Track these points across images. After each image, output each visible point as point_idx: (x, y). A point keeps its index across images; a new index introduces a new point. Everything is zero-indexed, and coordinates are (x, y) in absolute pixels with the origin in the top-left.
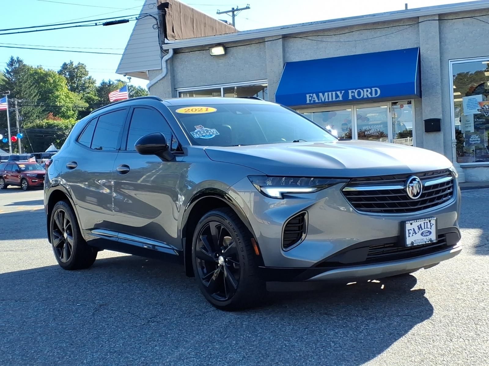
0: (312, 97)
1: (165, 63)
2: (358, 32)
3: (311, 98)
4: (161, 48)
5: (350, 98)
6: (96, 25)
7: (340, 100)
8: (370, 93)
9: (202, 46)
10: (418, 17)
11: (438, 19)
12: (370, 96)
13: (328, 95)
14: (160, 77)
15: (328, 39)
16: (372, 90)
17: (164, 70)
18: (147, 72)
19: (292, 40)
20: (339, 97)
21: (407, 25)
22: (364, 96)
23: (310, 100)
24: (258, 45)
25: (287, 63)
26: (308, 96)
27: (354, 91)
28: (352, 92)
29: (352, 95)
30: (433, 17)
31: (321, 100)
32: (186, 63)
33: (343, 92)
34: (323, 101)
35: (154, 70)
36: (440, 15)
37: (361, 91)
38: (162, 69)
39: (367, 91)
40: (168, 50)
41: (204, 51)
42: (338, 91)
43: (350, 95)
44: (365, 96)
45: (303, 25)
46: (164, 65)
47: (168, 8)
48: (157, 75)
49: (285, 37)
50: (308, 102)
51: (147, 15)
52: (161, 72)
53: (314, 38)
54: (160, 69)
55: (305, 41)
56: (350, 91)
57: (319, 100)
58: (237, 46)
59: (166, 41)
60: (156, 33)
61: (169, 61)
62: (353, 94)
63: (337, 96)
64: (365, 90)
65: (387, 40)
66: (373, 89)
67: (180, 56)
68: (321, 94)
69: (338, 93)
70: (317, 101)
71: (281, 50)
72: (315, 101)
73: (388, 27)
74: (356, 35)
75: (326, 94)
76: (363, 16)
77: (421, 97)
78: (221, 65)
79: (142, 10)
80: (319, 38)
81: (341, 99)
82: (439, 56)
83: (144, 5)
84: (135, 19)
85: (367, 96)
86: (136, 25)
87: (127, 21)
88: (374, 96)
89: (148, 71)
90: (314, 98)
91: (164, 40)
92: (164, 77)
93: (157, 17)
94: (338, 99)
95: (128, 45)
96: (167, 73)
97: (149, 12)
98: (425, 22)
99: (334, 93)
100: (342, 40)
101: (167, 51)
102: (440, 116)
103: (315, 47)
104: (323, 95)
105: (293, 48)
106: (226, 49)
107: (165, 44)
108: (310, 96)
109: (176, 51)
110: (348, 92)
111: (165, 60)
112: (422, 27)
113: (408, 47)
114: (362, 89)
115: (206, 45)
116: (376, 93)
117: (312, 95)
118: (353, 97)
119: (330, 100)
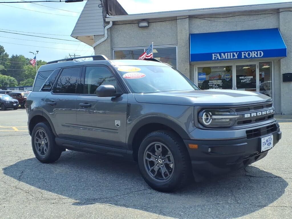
1: (107, 30)
2: (238, 17)
3: (215, 56)
4: (104, 20)
5: (243, 57)
6: (60, 1)
7: (236, 59)
8: (256, 54)
9: (133, 21)
10: (278, 9)
12: (256, 56)
13: (228, 54)
14: (103, 40)
15: (218, 20)
16: (257, 53)
17: (106, 36)
19: (194, 19)
20: (235, 56)
21: (270, 14)
22: (252, 56)
23: (215, 58)
24: (170, 22)
25: (191, 34)
26: (213, 55)
27: (246, 52)
28: (244, 53)
29: (244, 55)
30: (289, 9)
32: (120, 32)
33: (238, 53)
34: (224, 58)
35: (98, 35)
37: (251, 53)
39: (255, 53)
40: (109, 22)
41: (133, 24)
42: (234, 52)
46: (106, 32)
48: (100, 39)
49: (190, 17)
50: (213, 59)
52: (103, 36)
53: (209, 19)
54: (103, 35)
56: (243, 53)
57: (221, 58)
58: (156, 22)
59: (108, 16)
60: (100, 10)
61: (109, 29)
63: (234, 56)
64: (253, 52)
65: (257, 22)
66: (259, 52)
67: (116, 26)
68: (222, 54)
69: (235, 53)
70: (220, 58)
71: (188, 25)
72: (219, 58)
73: (258, 15)
74: (236, 19)
75: (226, 54)
78: (145, 34)
80: (212, 19)
81: (236, 57)
85: (254, 56)
86: (86, 4)
88: (259, 56)
89: (94, 35)
90: (218, 57)
91: (106, 15)
92: (105, 40)
94: (234, 58)
96: (108, 38)
98: (284, 12)
99: (232, 54)
100: (227, 21)
103: (209, 25)
104: (224, 55)
105: (194, 25)
106: (149, 23)
107: (106, 18)
108: (215, 55)
109: (114, 23)
110: (242, 53)
111: (107, 28)
112: (281, 15)
113: (271, 28)
114: (251, 51)
115: (136, 20)
116: (260, 54)
117: (216, 54)
118: (245, 56)
119: (229, 58)
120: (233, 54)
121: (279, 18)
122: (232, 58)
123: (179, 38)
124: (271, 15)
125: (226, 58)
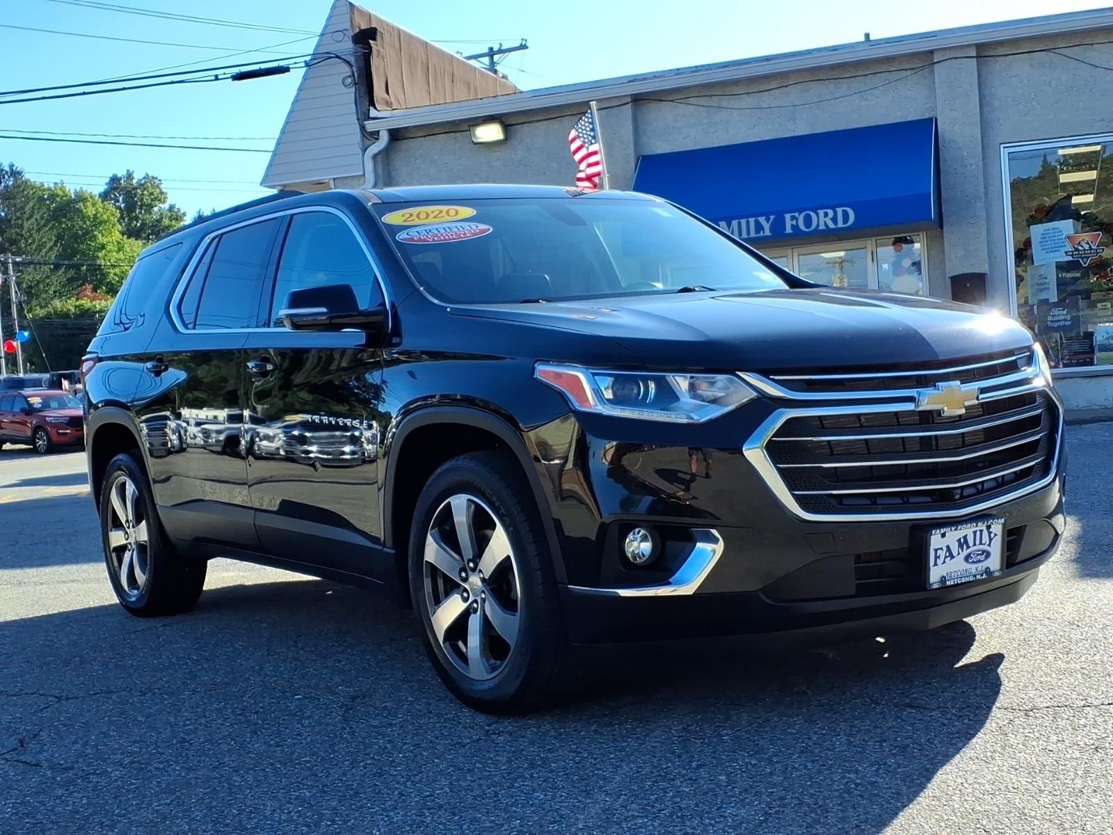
1: (371, 160)
2: (798, 87)
4: (363, 128)
5: (789, 230)
6: (217, 78)
7: (767, 237)
8: (832, 219)
9: (453, 123)
10: (932, 52)
11: (975, 55)
12: (831, 225)
13: (740, 224)
15: (735, 103)
16: (835, 213)
17: (370, 176)
18: (332, 182)
19: (653, 106)
20: (763, 229)
21: (906, 70)
22: (818, 225)
25: (643, 156)
27: (797, 214)
28: (793, 218)
29: (792, 225)
30: (966, 50)
32: (418, 162)
33: (772, 217)
35: (346, 177)
36: (980, 47)
37: (812, 214)
38: (364, 175)
39: (826, 215)
40: (378, 132)
41: (458, 134)
42: (761, 215)
43: (789, 223)
44: (822, 227)
45: (678, 72)
46: (369, 166)
47: (374, 39)
49: (638, 100)
51: (329, 56)
52: (362, 181)
53: (702, 101)
54: (361, 176)
55: (682, 109)
56: (788, 217)
58: (530, 122)
59: (373, 113)
60: (349, 94)
61: (379, 157)
63: (759, 227)
64: (821, 212)
65: (864, 103)
66: (839, 210)
67: (404, 145)
68: (723, 224)
69: (762, 220)
71: (631, 127)
73: (866, 75)
74: (794, 94)
75: (735, 223)
76: (809, 52)
77: (942, 227)
78: (496, 163)
79: (318, 45)
80: (714, 101)
81: (767, 232)
82: (979, 135)
83: (322, 35)
84: (303, 64)
85: (826, 225)
86: (305, 78)
87: (285, 70)
88: (840, 224)
89: (334, 179)
91: (369, 110)
93: (352, 59)
94: (761, 234)
95: (287, 122)
96: (376, 184)
97: (334, 48)
98: (947, 62)
99: (752, 220)
100: (764, 105)
101: (375, 135)
102: (984, 268)
103: (705, 121)
104: (729, 225)
105: (655, 124)
106: (507, 128)
107: (369, 118)
109: (396, 135)
110: (784, 217)
111: (371, 155)
112: (940, 73)
113: (911, 118)
114: (815, 210)
115: (462, 121)
116: (846, 220)
118: (795, 228)
119: (744, 236)
120: (757, 222)
121: (934, 81)
122: (752, 234)
124: (909, 72)
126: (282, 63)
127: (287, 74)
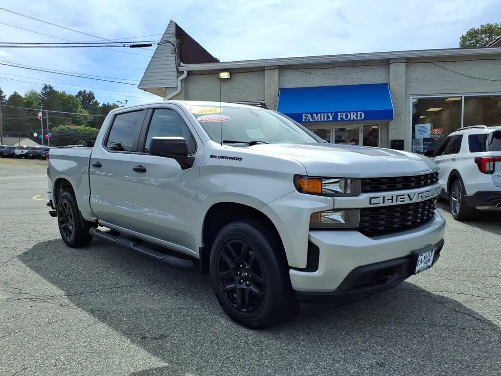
0: (307, 117)
1: (180, 82)
2: (340, 68)
4: (177, 69)
5: (339, 119)
6: (124, 46)
9: (211, 70)
10: (389, 60)
11: (405, 62)
12: (356, 119)
14: (175, 93)
15: (316, 72)
16: (357, 114)
17: (179, 88)
18: (165, 89)
19: (286, 70)
23: (306, 120)
24: (257, 73)
25: (281, 89)
26: (304, 115)
30: (403, 60)
31: (315, 119)
32: (197, 84)
33: (333, 114)
35: (170, 87)
36: (407, 59)
37: (349, 114)
39: (354, 114)
40: (183, 72)
41: (213, 75)
44: (352, 119)
46: (179, 84)
48: (173, 92)
49: (281, 68)
51: (167, 42)
52: (176, 89)
53: (304, 70)
54: (176, 87)
55: (296, 73)
56: (339, 114)
58: (240, 73)
59: (182, 64)
60: (173, 57)
61: (183, 81)
62: (342, 116)
63: (328, 117)
64: (352, 113)
65: (363, 76)
66: (359, 113)
67: (192, 77)
68: (315, 115)
69: (329, 114)
70: (311, 120)
71: (277, 77)
73: (364, 66)
74: (338, 71)
75: (319, 115)
79: (163, 38)
80: (309, 71)
81: (331, 119)
82: (404, 91)
83: (165, 34)
84: (157, 44)
85: (353, 118)
86: (157, 49)
87: (150, 45)
91: (180, 63)
92: (178, 94)
93: (175, 44)
95: (149, 65)
96: (181, 90)
97: (169, 39)
98: (395, 63)
99: (326, 114)
100: (326, 73)
102: (403, 138)
103: (304, 78)
104: (317, 116)
105: (286, 77)
106: (231, 74)
107: (180, 66)
108: (305, 116)
109: (190, 73)
111: (180, 80)
112: (392, 67)
113: (379, 83)
114: (350, 112)
115: (215, 70)
116: (361, 117)
117: (307, 115)
118: (342, 118)
119: (322, 120)
120: (328, 115)
121: (389, 70)
122: (326, 120)
123: (266, 93)
124: (380, 66)
125: (319, 120)
126: (149, 43)
127: (151, 47)
